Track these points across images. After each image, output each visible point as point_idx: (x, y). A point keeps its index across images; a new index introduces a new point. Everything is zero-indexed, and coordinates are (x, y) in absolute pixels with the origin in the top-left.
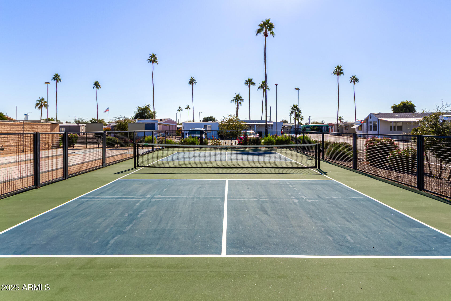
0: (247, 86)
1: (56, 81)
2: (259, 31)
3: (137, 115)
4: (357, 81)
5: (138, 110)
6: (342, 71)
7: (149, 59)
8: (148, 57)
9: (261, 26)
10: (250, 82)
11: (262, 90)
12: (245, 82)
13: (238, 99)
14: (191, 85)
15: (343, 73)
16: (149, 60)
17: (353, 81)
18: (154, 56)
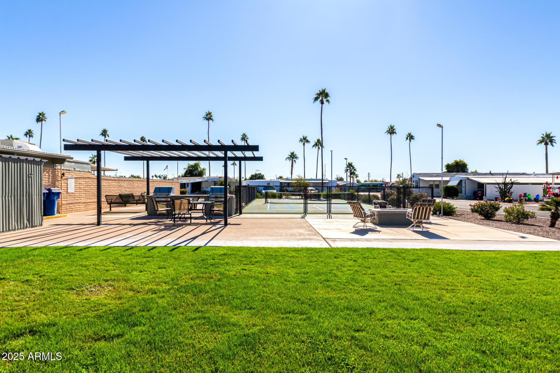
0: (302, 144)
1: (104, 137)
2: (316, 99)
3: (186, 172)
4: (412, 139)
5: (188, 167)
6: (394, 131)
7: (205, 116)
8: (204, 114)
9: (318, 94)
10: (305, 140)
11: (317, 147)
12: (300, 140)
13: (293, 157)
14: (243, 141)
15: (395, 133)
16: (204, 118)
17: (409, 138)
18: (210, 114)
